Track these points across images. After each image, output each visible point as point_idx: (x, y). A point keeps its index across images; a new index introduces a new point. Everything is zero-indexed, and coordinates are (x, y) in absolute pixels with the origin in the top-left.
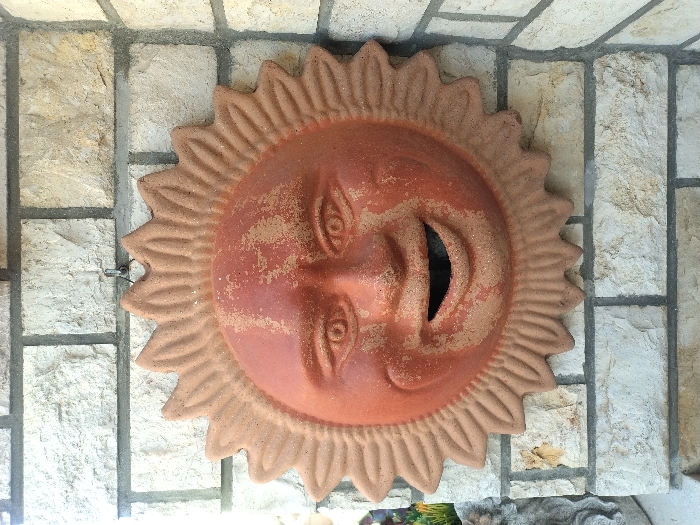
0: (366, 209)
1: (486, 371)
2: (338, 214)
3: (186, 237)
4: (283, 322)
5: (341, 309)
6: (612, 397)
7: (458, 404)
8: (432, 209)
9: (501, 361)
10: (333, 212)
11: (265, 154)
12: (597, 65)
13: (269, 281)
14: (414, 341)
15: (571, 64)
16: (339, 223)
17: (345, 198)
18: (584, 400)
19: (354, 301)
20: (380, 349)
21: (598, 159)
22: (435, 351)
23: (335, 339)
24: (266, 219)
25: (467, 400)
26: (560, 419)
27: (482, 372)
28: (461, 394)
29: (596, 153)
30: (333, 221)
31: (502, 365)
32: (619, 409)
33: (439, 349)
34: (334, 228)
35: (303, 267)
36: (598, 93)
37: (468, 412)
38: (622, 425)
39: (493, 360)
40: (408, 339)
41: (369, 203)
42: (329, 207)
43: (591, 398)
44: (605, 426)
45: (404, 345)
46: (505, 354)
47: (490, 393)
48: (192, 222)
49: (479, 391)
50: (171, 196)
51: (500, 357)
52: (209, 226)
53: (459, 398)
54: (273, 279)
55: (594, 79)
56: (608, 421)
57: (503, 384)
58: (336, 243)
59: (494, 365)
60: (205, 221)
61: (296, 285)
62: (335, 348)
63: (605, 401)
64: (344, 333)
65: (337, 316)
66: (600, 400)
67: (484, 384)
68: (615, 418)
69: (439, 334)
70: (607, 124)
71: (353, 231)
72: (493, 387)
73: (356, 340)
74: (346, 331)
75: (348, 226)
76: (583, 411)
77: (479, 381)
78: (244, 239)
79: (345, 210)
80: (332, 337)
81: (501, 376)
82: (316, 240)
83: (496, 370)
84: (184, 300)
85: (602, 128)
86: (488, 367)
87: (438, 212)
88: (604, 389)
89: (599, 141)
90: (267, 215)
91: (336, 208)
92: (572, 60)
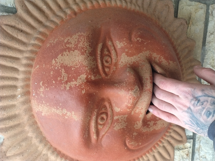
0: (124, 54)
1: (164, 137)
2: (109, 55)
3: (17, 56)
4: (73, 113)
5: (105, 107)
6: (202, 145)
7: (151, 153)
8: (155, 58)
9: (170, 133)
10: (107, 53)
11: (70, 16)
12: (210, 8)
13: (68, 88)
14: (139, 124)
15: (202, 4)
16: (109, 59)
17: (114, 46)
18: (192, 146)
19: (112, 102)
20: (123, 129)
21: (206, 46)
22: (148, 130)
23: (101, 123)
24: (69, 51)
25: (155, 151)
26: (182, 154)
27: (162, 138)
28: (153, 149)
29: (206, 44)
30: (106, 58)
31: (170, 134)
32: (204, 150)
33: (150, 129)
34: (107, 62)
35: (89, 82)
36: (210, 19)
37: (154, 156)
38: (204, 156)
39: (167, 132)
40: (137, 124)
41: (126, 50)
42: (106, 50)
43: (194, 145)
44: (198, 157)
45: (135, 127)
46: (172, 129)
47: (164, 147)
48: (21, 48)
49: (160, 146)
50: (9, 31)
51: (170, 131)
52: (32, 52)
53: (151, 150)
54: (70, 87)
55: (209, 13)
56: (199, 155)
57: (169, 143)
58: (107, 70)
59: (168, 134)
60: (30, 48)
61: (83, 92)
62: (100, 127)
63: (199, 146)
64: (106, 120)
65: (103, 110)
66: (197, 146)
67: (163, 143)
68: (202, 153)
69: (150, 121)
70: (211, 32)
71: (116, 64)
72: (166, 144)
73: (112, 123)
74: (107, 118)
75: (114, 61)
76: (191, 150)
77: (161, 142)
78: (54, 62)
79: (113, 53)
80: (100, 121)
81: (169, 139)
82: (97, 67)
83: (168, 136)
84: (12, 94)
85: (210, 34)
86: (165, 135)
87: (157, 60)
88: (199, 141)
89: (208, 39)
90: (69, 49)
91: (109, 51)
92: (203, 3)
